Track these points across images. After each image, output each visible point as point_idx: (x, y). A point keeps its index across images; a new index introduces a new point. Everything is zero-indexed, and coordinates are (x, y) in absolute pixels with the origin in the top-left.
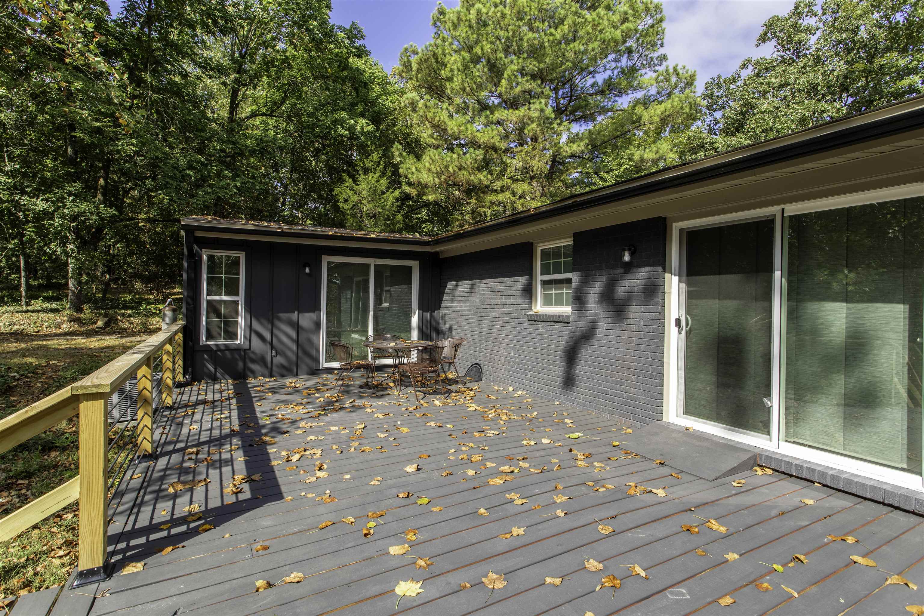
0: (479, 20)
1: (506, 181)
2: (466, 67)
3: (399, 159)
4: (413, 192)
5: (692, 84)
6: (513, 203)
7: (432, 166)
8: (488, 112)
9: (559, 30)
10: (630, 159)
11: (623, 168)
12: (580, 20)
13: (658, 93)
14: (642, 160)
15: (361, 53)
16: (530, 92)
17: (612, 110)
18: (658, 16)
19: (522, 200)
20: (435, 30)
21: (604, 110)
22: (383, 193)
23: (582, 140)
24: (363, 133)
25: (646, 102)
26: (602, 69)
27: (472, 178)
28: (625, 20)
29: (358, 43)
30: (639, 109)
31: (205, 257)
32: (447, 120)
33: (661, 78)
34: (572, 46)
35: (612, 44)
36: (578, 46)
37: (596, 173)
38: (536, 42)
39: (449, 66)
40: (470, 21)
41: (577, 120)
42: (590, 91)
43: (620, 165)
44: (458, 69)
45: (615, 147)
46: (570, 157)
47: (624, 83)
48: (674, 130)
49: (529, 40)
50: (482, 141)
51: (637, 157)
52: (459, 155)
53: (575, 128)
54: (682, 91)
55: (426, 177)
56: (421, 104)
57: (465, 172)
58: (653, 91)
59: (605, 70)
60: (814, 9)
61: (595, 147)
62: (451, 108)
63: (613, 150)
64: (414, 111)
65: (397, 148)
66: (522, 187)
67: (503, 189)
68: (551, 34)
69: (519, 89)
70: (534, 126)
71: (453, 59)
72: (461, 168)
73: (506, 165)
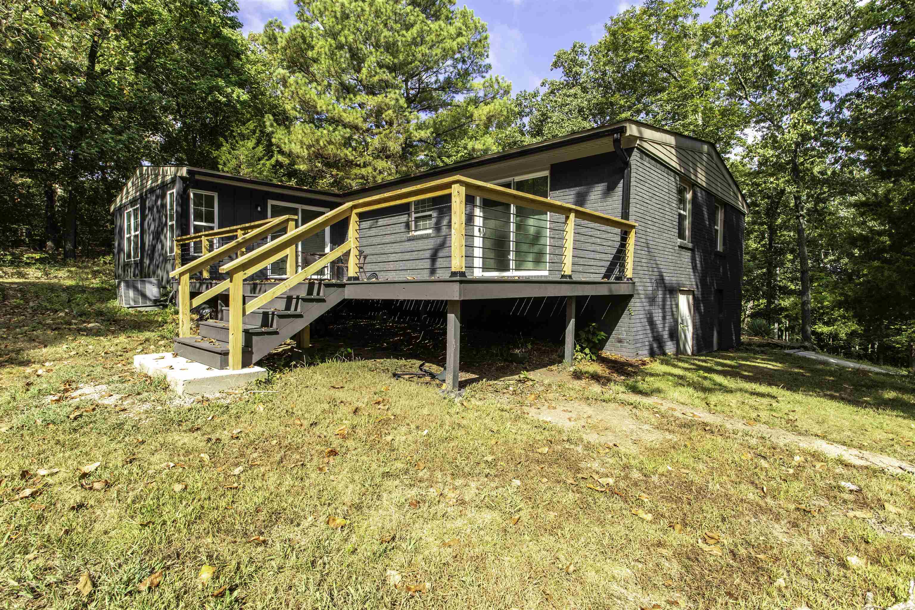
0: (343, 13)
1: (369, 158)
2: (333, 54)
3: (270, 129)
4: (286, 161)
5: (509, 92)
6: (374, 177)
7: (305, 139)
8: (352, 96)
9: (409, 32)
10: (465, 148)
11: (460, 155)
12: (426, 28)
13: (485, 95)
14: (473, 149)
15: (235, 25)
16: (386, 82)
17: (450, 104)
18: (484, 35)
19: (382, 175)
20: (298, 9)
21: (444, 104)
22: (260, 159)
23: (428, 128)
24: (238, 101)
25: (475, 102)
26: (443, 71)
27: (339, 152)
28: (459, 34)
29: (231, 14)
30: (471, 108)
31: (192, 195)
32: (316, 98)
33: (487, 84)
34: (420, 48)
35: (450, 52)
36: (424, 49)
37: (439, 157)
38: (391, 39)
39: (316, 48)
40: (335, 12)
41: (424, 109)
42: (434, 86)
43: (458, 152)
44: (326, 53)
45: (453, 137)
46: (418, 141)
47: (460, 84)
48: (500, 126)
49: (385, 37)
50: (348, 120)
51: (470, 147)
52: (329, 131)
53: (424, 116)
54: (502, 97)
55: (296, 149)
56: (292, 80)
57: (332, 147)
58: (481, 94)
59: (446, 72)
60: (585, 49)
61: (438, 135)
62: (319, 88)
63: (452, 139)
64: (285, 85)
65: (268, 119)
66: (381, 164)
67: (365, 165)
68: (403, 36)
69: (376, 79)
70: (390, 112)
71: (320, 43)
72: (330, 142)
73: (367, 144)
